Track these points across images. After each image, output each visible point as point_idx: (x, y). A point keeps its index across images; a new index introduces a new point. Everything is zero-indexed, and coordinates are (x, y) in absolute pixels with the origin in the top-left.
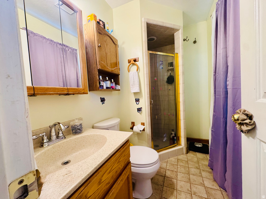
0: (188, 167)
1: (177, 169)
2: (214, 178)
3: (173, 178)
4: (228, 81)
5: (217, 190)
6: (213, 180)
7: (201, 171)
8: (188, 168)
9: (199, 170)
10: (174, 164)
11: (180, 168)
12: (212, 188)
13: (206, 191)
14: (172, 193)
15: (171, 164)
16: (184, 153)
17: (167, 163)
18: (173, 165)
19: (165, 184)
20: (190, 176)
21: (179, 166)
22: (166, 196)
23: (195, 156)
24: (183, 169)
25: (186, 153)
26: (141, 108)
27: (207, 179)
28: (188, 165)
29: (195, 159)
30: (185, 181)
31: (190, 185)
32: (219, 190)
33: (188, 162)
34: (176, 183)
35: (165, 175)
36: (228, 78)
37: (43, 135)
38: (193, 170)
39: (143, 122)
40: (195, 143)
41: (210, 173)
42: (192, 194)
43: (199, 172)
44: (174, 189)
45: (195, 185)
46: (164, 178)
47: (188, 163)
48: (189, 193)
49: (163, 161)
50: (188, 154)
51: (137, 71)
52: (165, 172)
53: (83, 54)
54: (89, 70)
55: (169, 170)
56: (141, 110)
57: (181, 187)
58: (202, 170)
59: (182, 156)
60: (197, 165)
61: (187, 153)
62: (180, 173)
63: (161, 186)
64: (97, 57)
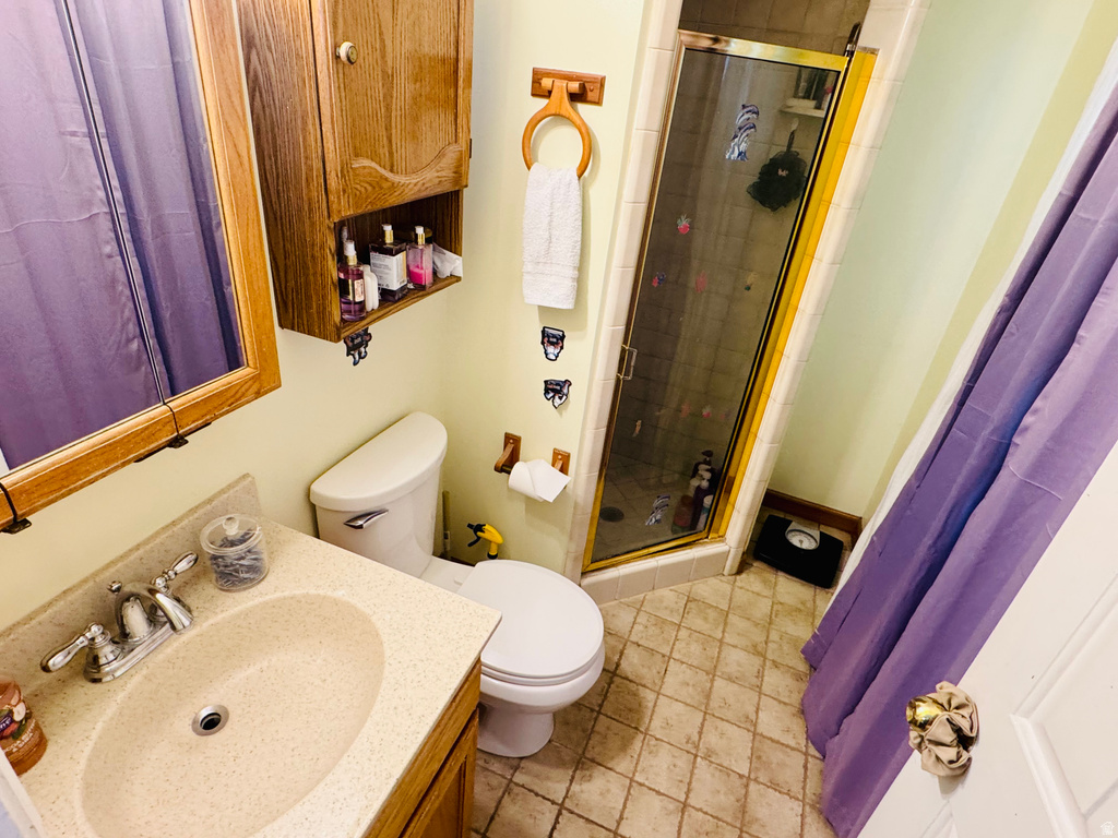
0: (721, 641)
1: (671, 644)
2: (802, 704)
3: (644, 686)
4: (1036, 411)
5: (793, 749)
6: (794, 710)
7: (766, 668)
8: (720, 648)
9: (757, 661)
10: (664, 621)
11: (683, 644)
12: (778, 742)
13: (752, 748)
14: (625, 746)
15: (653, 620)
16: (726, 572)
17: (639, 611)
18: (661, 623)
19: (608, 708)
20: (716, 684)
21: (683, 633)
22: (599, 754)
23: (766, 592)
24: (695, 648)
25: (735, 570)
26: (567, 383)
27: (775, 702)
28: (723, 632)
29: (763, 608)
30: (688, 701)
31: (704, 720)
32: (801, 752)
33: (730, 616)
34: (651, 705)
35: (618, 665)
36: (1045, 397)
37: (93, 639)
38: (737, 659)
39: (564, 448)
40: (793, 525)
41: (798, 677)
42: (696, 756)
43: (756, 670)
44: (636, 728)
45: (719, 722)
46: (611, 678)
47: (726, 624)
48: (688, 752)
49: (622, 600)
50: (744, 576)
51: (579, 177)
52: (622, 653)
53: (236, 163)
54: (276, 207)
55: (639, 645)
56: (565, 391)
57: (667, 725)
58: (774, 661)
59: (713, 581)
60: (759, 637)
61: (740, 571)
62: (678, 664)
63: (592, 710)
64: (329, 145)
